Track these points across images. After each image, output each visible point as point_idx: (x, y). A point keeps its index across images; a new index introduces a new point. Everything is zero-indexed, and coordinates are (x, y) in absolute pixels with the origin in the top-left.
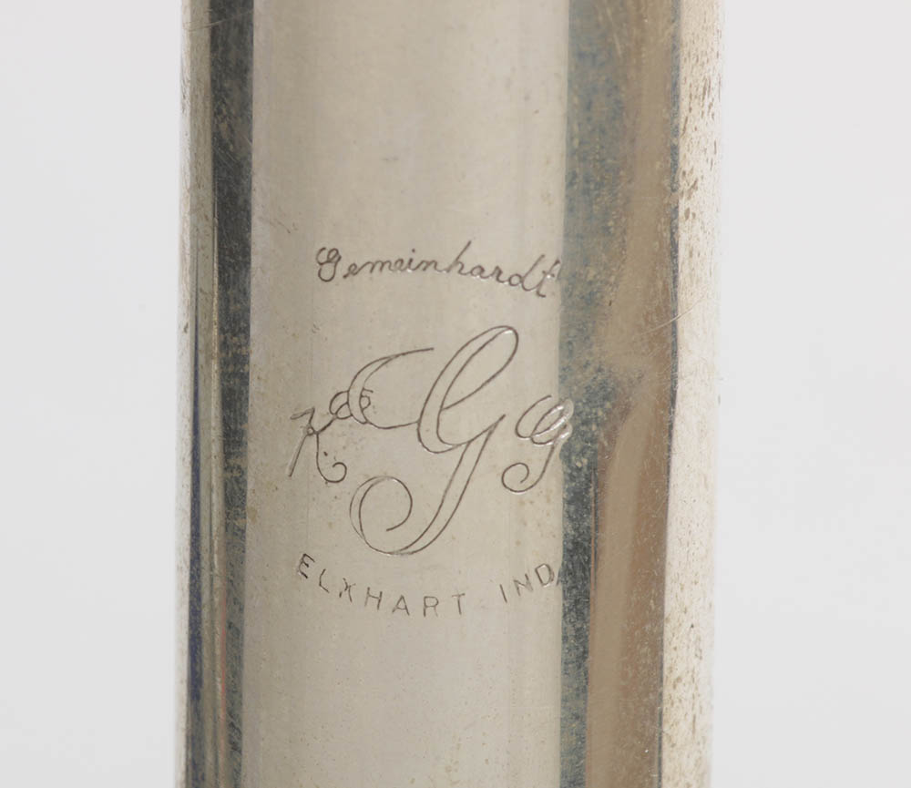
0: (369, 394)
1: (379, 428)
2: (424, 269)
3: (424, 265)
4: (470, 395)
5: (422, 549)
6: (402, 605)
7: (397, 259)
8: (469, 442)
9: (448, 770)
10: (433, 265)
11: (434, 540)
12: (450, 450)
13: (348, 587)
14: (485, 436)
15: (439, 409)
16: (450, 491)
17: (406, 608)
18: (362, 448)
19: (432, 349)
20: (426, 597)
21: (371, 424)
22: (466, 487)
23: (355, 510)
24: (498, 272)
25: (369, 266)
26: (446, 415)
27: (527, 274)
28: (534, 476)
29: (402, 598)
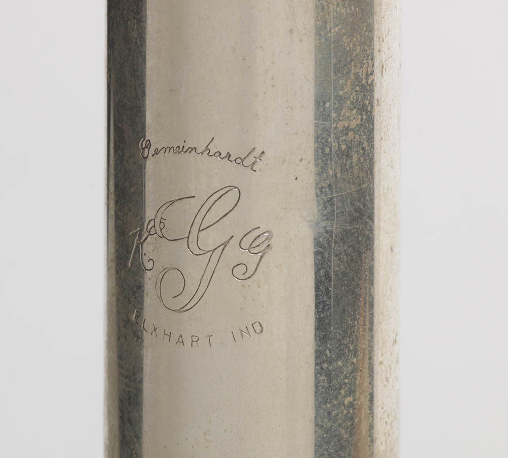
0: (164, 221)
1: (169, 240)
2: (190, 152)
3: (190, 150)
4: (214, 224)
5: (190, 309)
6: (180, 340)
7: (177, 146)
8: (214, 250)
9: (205, 434)
10: (194, 150)
11: (196, 304)
12: (204, 254)
13: (155, 329)
14: (222, 247)
15: (198, 230)
16: (204, 277)
17: (183, 342)
18: (161, 251)
19: (194, 197)
20: (192, 336)
21: (165, 238)
22: (212, 276)
23: (158, 285)
24: (229, 156)
25: (164, 149)
26: (202, 234)
27: (245, 158)
28: (250, 272)
29: (181, 336)
